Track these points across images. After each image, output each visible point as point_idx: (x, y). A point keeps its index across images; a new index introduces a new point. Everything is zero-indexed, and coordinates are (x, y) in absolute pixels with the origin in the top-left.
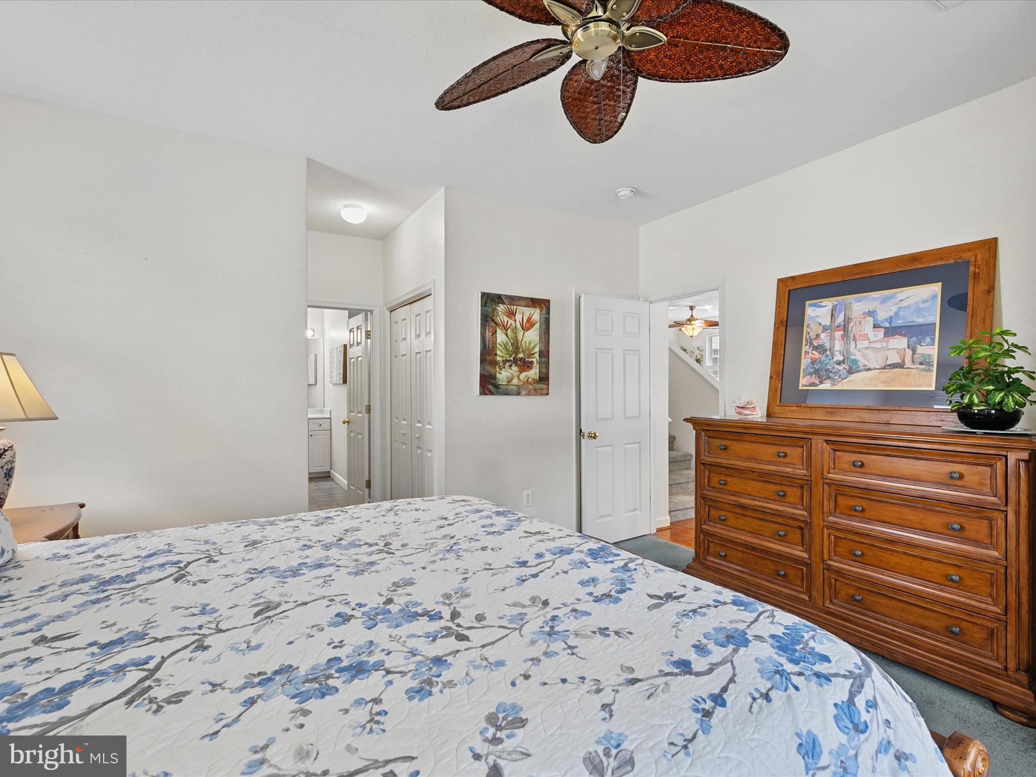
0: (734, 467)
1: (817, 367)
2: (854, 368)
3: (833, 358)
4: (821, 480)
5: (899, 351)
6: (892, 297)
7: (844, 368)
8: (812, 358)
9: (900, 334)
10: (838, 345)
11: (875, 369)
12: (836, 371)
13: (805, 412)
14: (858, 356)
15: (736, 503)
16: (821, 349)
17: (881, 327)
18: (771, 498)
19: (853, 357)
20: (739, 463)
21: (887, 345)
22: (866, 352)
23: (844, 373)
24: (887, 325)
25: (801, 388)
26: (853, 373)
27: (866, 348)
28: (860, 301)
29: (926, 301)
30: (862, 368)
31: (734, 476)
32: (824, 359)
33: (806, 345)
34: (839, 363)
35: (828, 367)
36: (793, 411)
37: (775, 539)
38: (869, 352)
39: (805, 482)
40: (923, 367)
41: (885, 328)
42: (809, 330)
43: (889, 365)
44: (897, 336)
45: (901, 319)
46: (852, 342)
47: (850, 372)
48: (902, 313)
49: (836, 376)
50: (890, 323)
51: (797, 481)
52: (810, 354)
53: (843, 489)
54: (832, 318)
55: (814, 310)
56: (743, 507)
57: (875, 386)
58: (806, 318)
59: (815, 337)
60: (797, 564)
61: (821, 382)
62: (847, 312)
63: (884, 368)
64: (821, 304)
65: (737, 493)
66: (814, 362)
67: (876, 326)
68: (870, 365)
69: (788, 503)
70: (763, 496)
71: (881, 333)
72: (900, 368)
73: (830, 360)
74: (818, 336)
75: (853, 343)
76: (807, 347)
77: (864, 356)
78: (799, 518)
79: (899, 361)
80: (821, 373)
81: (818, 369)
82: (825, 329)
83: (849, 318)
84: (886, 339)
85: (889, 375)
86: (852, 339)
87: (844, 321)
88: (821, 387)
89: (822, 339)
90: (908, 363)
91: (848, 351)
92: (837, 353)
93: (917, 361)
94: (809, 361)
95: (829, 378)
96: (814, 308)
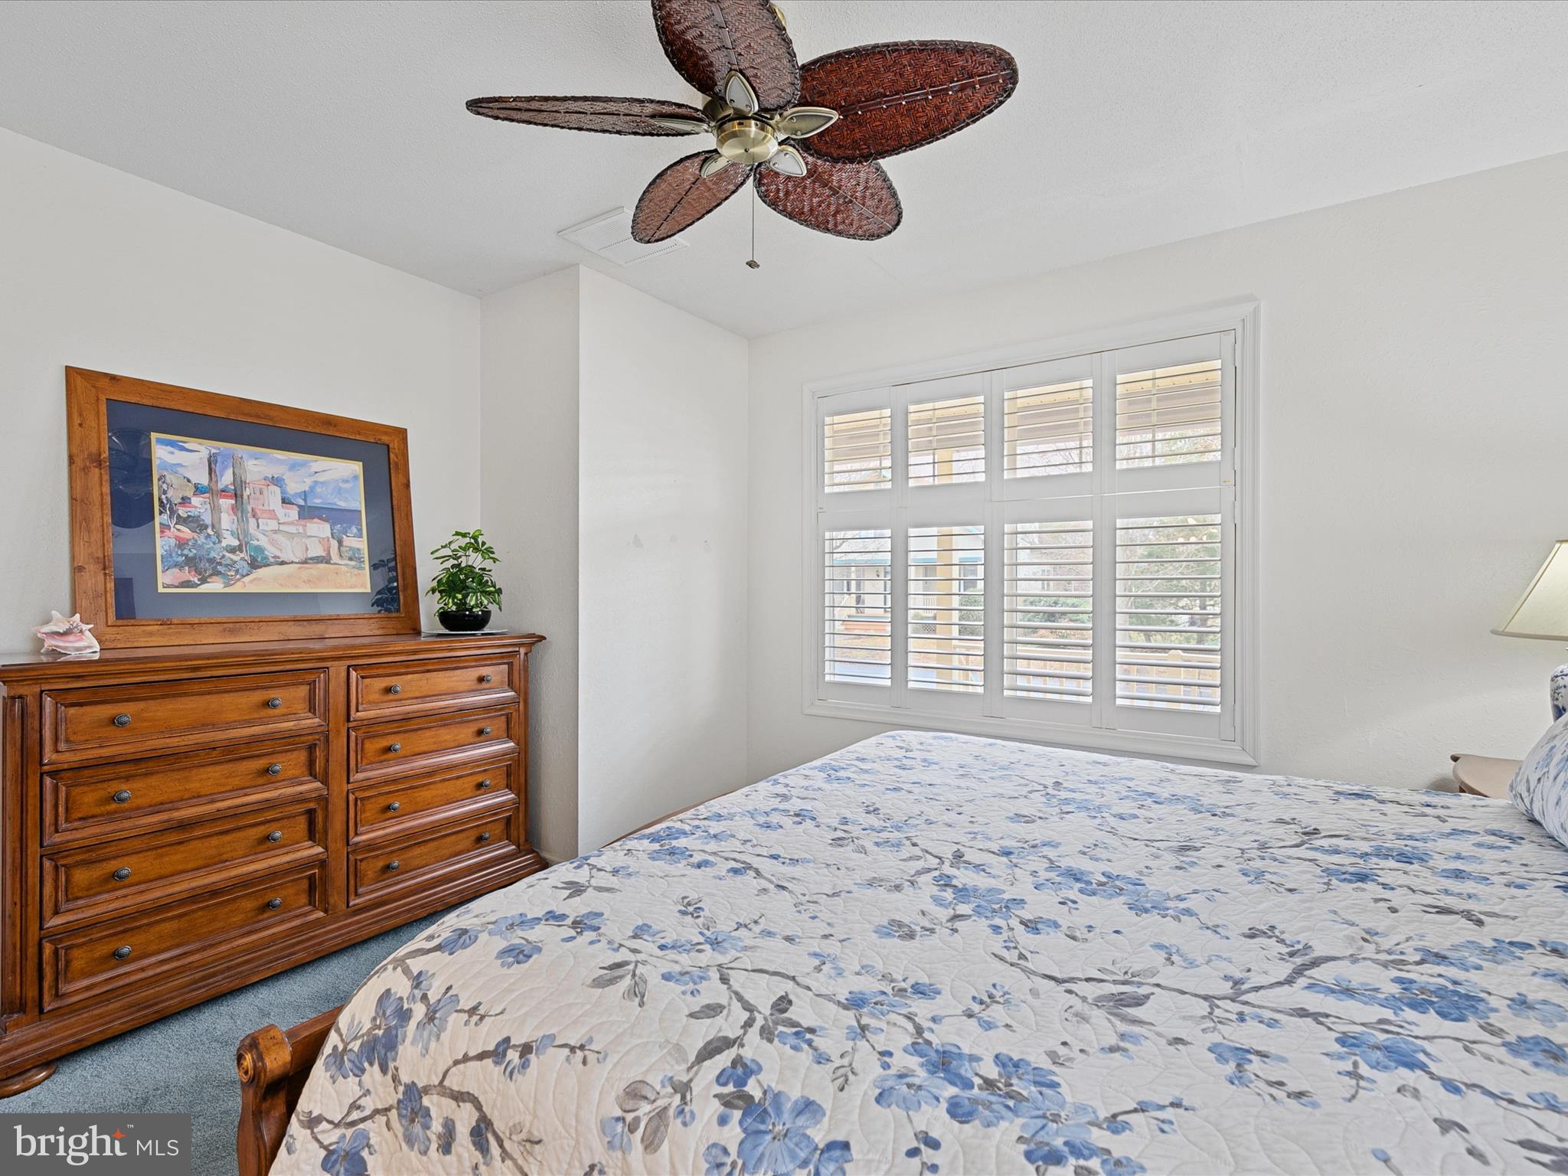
0: (160, 753)
1: (191, 555)
2: (259, 559)
3: (220, 542)
4: (344, 725)
5: (321, 540)
6: (304, 464)
7: (242, 559)
8: (177, 538)
9: (321, 518)
10: (227, 521)
11: (292, 562)
12: (228, 562)
13: (180, 633)
14: (263, 542)
15: (166, 825)
16: (195, 523)
17: (293, 504)
18: (247, 784)
19: (255, 543)
20: (174, 742)
21: (305, 530)
22: (275, 536)
23: (244, 566)
24: (302, 503)
25: (161, 590)
26: (260, 567)
27: (275, 532)
28: (256, 459)
29: (347, 481)
30: (272, 560)
31: (152, 774)
32: (203, 540)
33: (161, 513)
34: (232, 550)
35: (213, 554)
36: (151, 634)
37: (256, 854)
38: (279, 537)
39: (317, 737)
40: (353, 563)
41: (299, 506)
42: (165, 486)
43: (311, 559)
44: (316, 520)
45: (320, 498)
46: (250, 519)
47: (254, 565)
48: (318, 490)
49: (230, 570)
50: (305, 500)
51: (303, 738)
52: (172, 529)
53: (376, 728)
54: (210, 474)
55: (172, 453)
56: (183, 826)
57: (296, 587)
58: (155, 463)
59: (180, 500)
60: (302, 873)
61: (204, 581)
62: (236, 471)
63: (305, 562)
64: (186, 445)
65: (162, 804)
66: (181, 544)
67: (285, 501)
68: (284, 557)
69: (284, 780)
70: (230, 788)
71: (294, 513)
72: (326, 563)
73: (214, 543)
74: (185, 501)
75: (252, 522)
76: (165, 517)
77: (273, 542)
78: (307, 796)
79: (324, 554)
80: (201, 565)
81: (194, 558)
82: (199, 490)
83: (241, 481)
84: (302, 522)
85: (314, 572)
86: (249, 515)
87: (234, 483)
88: (204, 588)
89: (196, 507)
90: (335, 558)
91: (246, 533)
92: (226, 534)
93: (346, 555)
94: (173, 542)
95: (217, 573)
96: (170, 448)
